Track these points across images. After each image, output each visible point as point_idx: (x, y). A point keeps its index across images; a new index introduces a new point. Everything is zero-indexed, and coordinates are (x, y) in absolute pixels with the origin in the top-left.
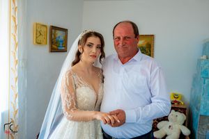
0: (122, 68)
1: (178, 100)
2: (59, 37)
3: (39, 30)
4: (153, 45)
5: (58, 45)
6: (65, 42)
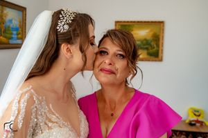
1: (200, 119)
2: (11, 21)
4: (163, 37)
5: (8, 35)
6: (22, 31)
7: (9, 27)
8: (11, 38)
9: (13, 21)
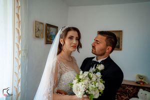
1: (143, 80)
2: (52, 32)
3: (37, 26)
4: (122, 38)
7: (51, 35)
8: (52, 40)
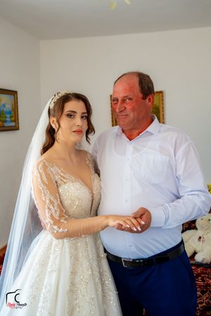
0: (130, 146)
2: (4, 105)
4: (163, 108)
5: (2, 119)
6: (15, 114)
7: (3, 111)
8: (5, 121)
9: (6, 105)
